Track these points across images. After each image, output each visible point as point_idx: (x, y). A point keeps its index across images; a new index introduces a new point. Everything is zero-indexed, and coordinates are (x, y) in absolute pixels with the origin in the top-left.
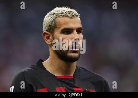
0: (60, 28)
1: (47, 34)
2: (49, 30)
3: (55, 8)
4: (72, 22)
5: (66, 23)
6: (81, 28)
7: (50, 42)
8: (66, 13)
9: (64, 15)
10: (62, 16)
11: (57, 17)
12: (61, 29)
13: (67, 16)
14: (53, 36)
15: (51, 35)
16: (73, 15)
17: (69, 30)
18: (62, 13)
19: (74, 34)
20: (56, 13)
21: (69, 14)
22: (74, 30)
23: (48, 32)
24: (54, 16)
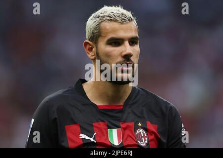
0: (105, 37)
1: (90, 44)
2: (91, 39)
3: (103, 7)
4: (122, 29)
5: (114, 31)
6: (136, 37)
7: (93, 56)
8: (114, 16)
9: (112, 19)
10: (108, 20)
11: (102, 22)
12: (106, 39)
13: (116, 21)
14: (96, 47)
15: (94, 46)
16: (125, 20)
17: (118, 41)
18: (109, 16)
19: (125, 46)
20: (101, 15)
21: (118, 18)
22: (126, 40)
23: (91, 41)
24: (99, 19)
